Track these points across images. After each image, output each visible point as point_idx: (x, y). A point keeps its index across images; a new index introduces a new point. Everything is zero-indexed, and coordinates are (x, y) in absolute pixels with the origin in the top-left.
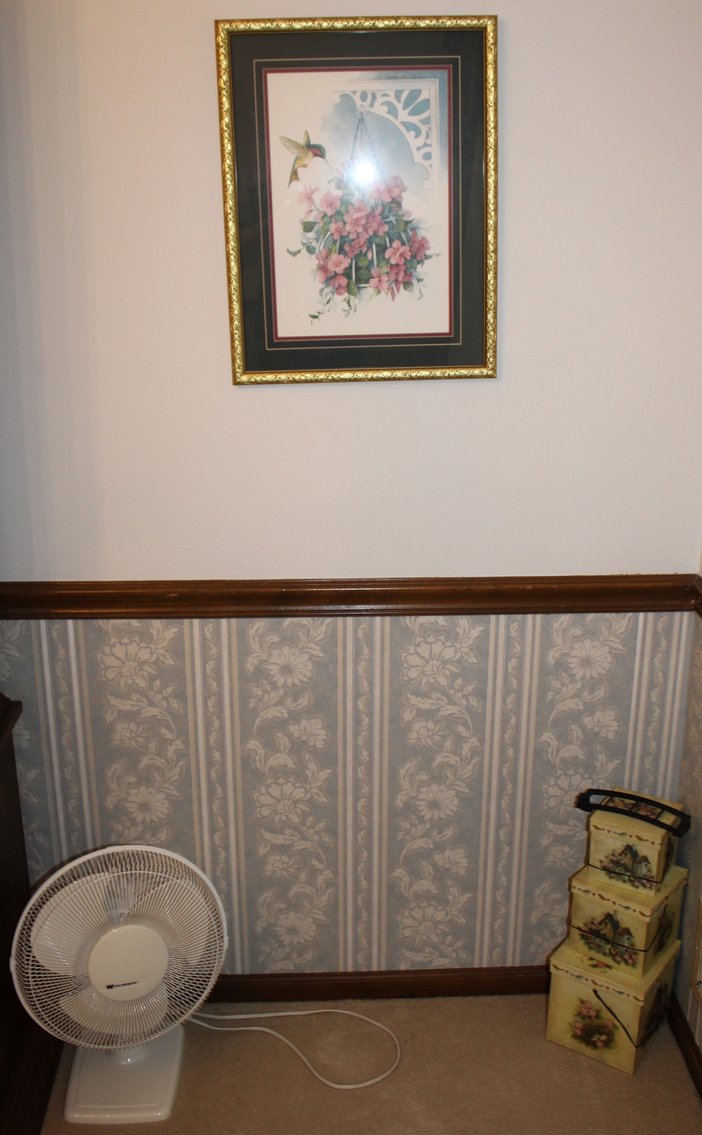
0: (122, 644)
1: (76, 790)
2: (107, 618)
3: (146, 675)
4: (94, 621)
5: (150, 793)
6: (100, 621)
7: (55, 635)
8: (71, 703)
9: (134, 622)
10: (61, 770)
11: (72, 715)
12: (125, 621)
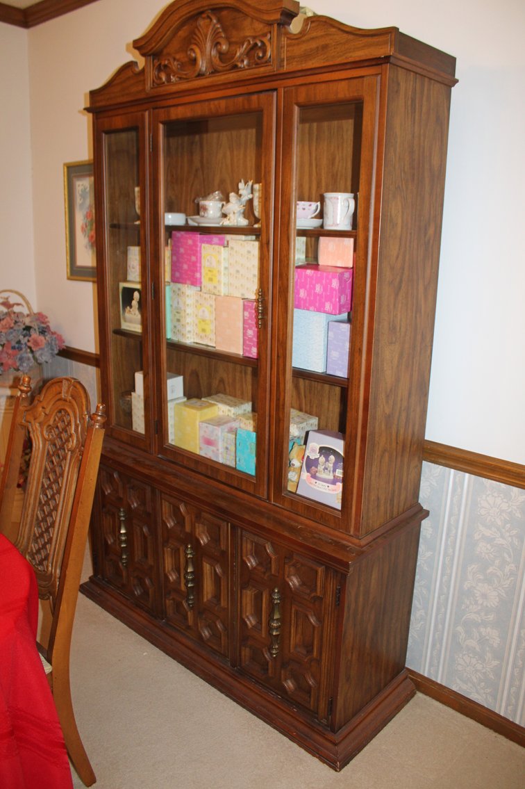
0: (493, 496)
1: (449, 572)
2: (488, 478)
3: (503, 518)
4: (481, 478)
5: (490, 590)
6: (484, 479)
7: (457, 480)
8: (457, 521)
9: (503, 485)
10: (444, 558)
11: (457, 528)
12: (498, 483)
